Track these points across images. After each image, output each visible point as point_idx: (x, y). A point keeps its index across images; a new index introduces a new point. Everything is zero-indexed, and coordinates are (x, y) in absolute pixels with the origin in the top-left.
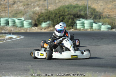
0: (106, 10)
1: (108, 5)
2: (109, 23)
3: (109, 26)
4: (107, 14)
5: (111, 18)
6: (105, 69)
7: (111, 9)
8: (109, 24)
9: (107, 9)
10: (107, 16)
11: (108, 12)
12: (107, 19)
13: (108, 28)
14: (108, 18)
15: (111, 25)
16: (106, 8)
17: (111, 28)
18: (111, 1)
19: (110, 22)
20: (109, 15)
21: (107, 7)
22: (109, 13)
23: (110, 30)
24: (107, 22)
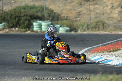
0: (64, 12)
1: (66, 6)
3: (68, 28)
4: (65, 16)
5: (70, 19)
6: (64, 73)
7: (70, 11)
8: (67, 26)
9: (65, 10)
10: (65, 17)
11: (66, 14)
12: (65, 21)
13: (67, 31)
14: (66, 19)
15: (69, 27)
16: (64, 9)
17: (69, 30)
18: (69, 2)
19: (68, 24)
20: (67, 17)
21: (66, 8)
22: (68, 14)
23: (68, 33)
24: (65, 24)
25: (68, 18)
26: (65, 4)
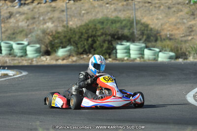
0: (166, 27)
1: (169, 18)
2: (171, 48)
3: (172, 54)
4: (168, 33)
5: (176, 39)
7: (175, 25)
8: (171, 51)
9: (168, 25)
10: (168, 36)
11: (169, 30)
12: (168, 42)
13: (171, 58)
14: (170, 39)
15: (174, 52)
16: (166, 23)
17: (175, 57)
18: (175, 11)
19: (173, 46)
20: (171, 35)
21: (169, 22)
22: (172, 31)
23: (173, 61)
24: (168, 46)
25: (172, 37)
26: (167, 14)
